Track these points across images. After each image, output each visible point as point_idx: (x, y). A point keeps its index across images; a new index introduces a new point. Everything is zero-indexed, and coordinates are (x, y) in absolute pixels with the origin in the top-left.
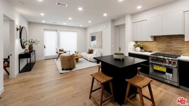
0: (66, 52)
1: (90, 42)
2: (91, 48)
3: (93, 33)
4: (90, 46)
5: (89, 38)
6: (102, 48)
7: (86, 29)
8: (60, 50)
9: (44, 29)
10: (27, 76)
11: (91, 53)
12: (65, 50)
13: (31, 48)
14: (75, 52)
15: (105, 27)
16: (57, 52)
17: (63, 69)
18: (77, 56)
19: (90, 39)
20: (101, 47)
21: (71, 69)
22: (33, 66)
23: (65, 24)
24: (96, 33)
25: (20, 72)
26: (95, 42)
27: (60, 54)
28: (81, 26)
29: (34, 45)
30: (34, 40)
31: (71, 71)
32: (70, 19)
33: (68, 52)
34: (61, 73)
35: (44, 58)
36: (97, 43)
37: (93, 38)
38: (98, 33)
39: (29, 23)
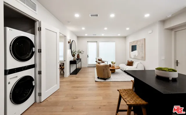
0: (104, 62)
1: (130, 52)
2: (130, 60)
3: (134, 42)
4: (131, 58)
6: (145, 60)
7: (125, 37)
8: (99, 60)
9: (88, 42)
10: (74, 77)
11: (131, 66)
12: (103, 60)
13: (78, 56)
14: (112, 63)
15: (150, 32)
16: (96, 62)
17: (98, 78)
18: (113, 67)
19: (130, 49)
20: (144, 58)
21: (105, 79)
22: (79, 71)
23: (103, 35)
24: (137, 41)
25: (70, 74)
26: (135, 52)
27: (99, 63)
28: (119, 35)
29: (80, 54)
30: (81, 51)
31: (106, 81)
32: (106, 29)
33: (106, 62)
34: (96, 81)
35: (87, 66)
36: (139, 54)
37: (134, 48)
38: (140, 41)
39: (78, 37)
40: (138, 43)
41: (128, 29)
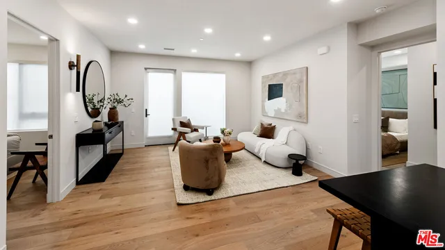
0: (196, 130)
1: (263, 101)
2: (267, 121)
3: (275, 75)
4: (265, 114)
5: (261, 91)
6: (307, 123)
7: (249, 64)
8: (183, 124)
9: (146, 69)
11: (270, 138)
12: (193, 123)
13: (113, 114)
14: (223, 132)
15: (323, 50)
16: (174, 129)
18: (226, 144)
19: (263, 92)
20: (303, 118)
21: (210, 191)
23: (194, 52)
24: (285, 74)
25: (78, 184)
26: (279, 103)
27: (182, 135)
28: (238, 55)
29: (120, 108)
30: (122, 97)
33: (203, 128)
35: (145, 143)
36: (290, 106)
37: (274, 91)
38: (294, 73)
39: (113, 53)
40: (288, 79)
41: (267, 38)
